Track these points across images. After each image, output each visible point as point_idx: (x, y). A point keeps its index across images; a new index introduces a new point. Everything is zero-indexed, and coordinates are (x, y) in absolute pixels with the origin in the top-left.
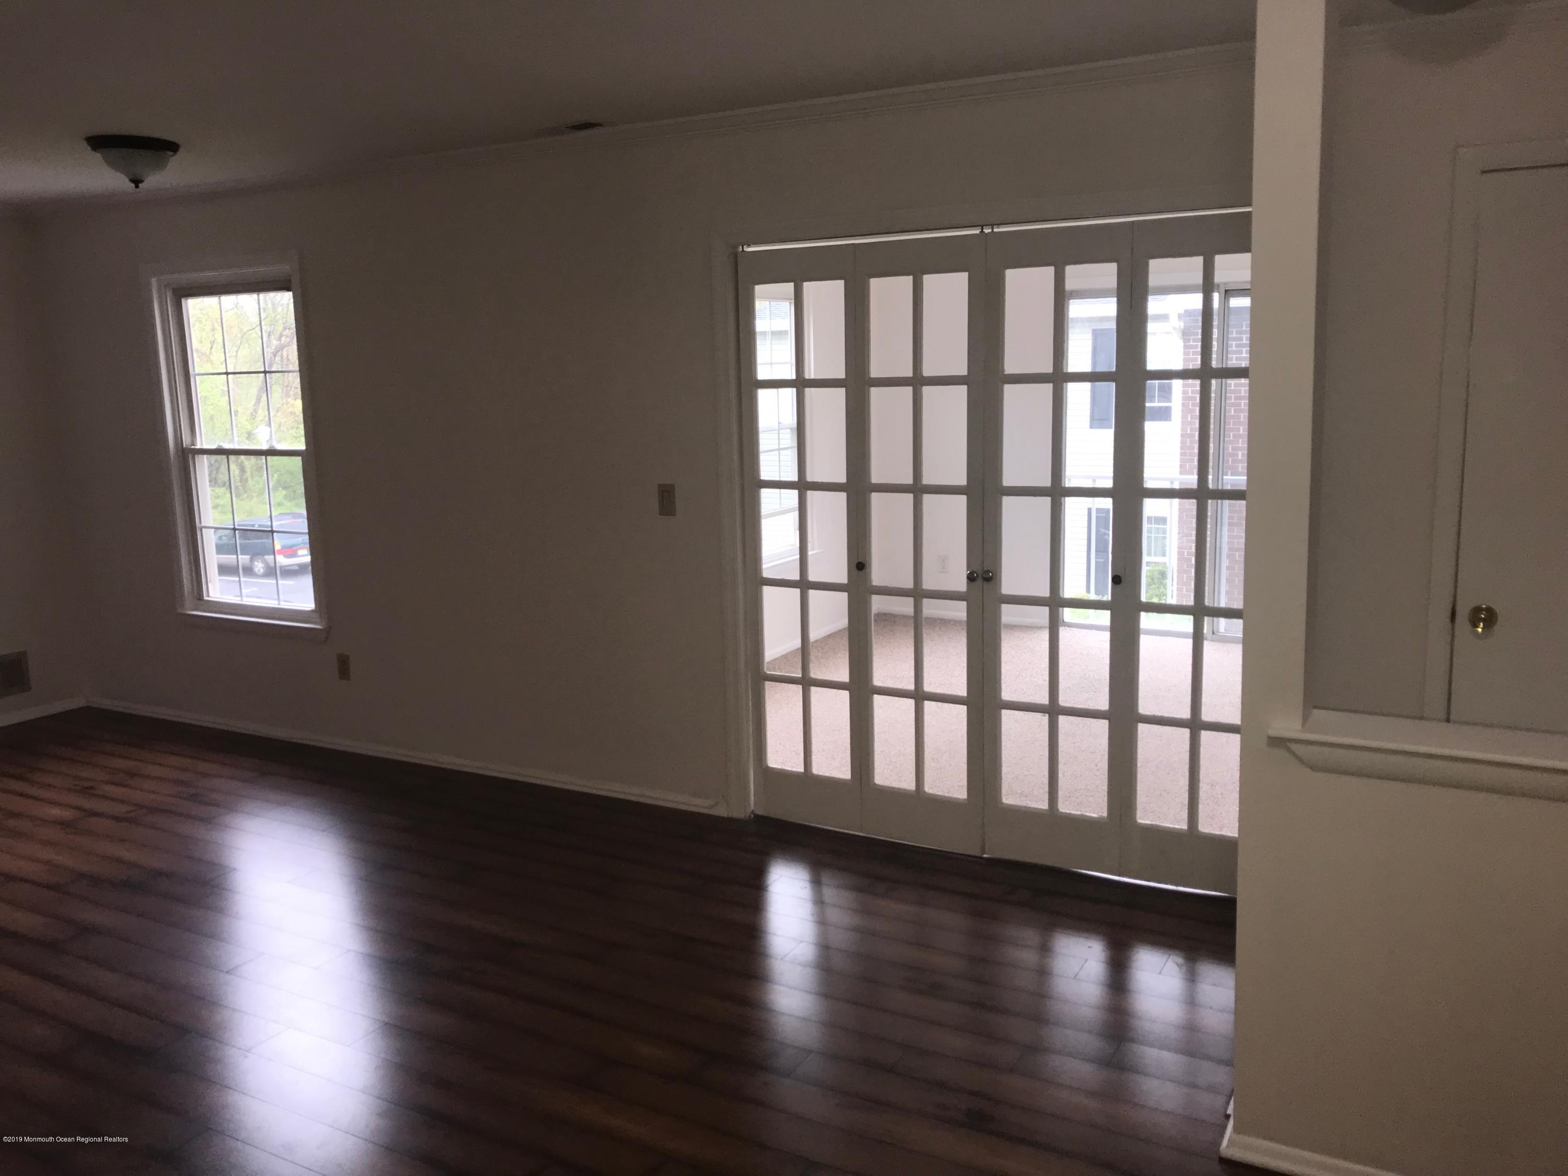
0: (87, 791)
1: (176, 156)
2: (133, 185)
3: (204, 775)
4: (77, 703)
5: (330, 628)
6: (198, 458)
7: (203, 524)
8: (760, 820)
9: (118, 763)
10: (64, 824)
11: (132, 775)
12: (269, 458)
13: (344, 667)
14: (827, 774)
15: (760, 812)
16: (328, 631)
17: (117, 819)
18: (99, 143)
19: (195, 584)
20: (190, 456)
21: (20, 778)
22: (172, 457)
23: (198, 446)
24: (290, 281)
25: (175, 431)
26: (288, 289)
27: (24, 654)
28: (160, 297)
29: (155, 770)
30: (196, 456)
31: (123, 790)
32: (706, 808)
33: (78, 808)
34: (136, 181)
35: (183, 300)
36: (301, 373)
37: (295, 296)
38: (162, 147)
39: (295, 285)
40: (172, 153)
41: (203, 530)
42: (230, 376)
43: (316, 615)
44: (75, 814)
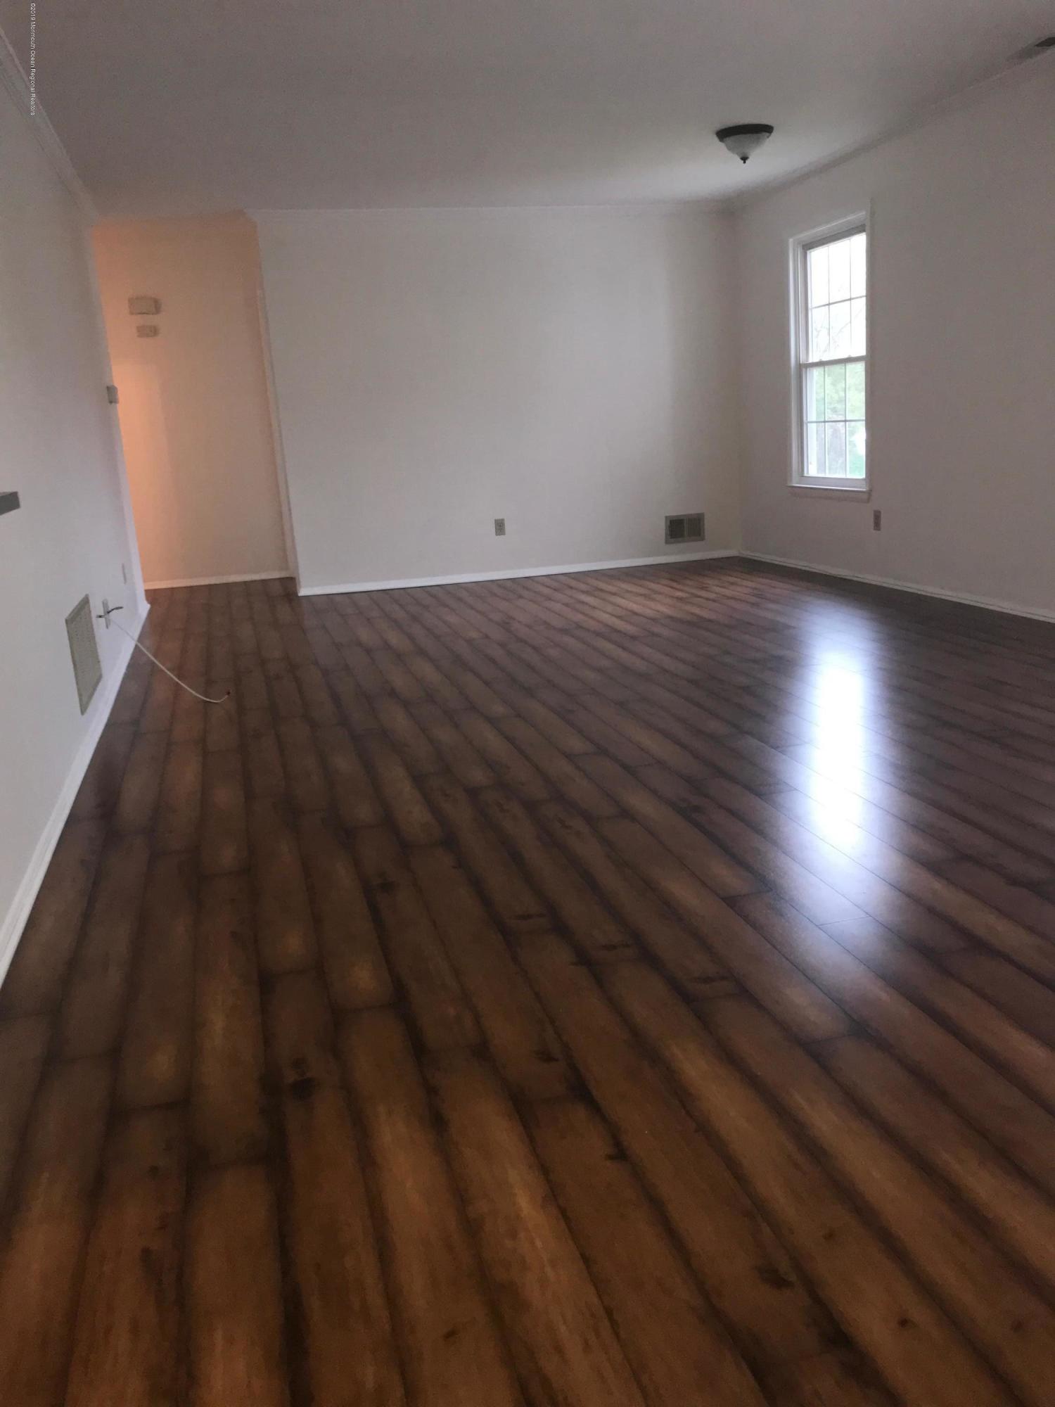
1: (771, 136)
2: (742, 161)
4: (733, 553)
5: (873, 490)
6: (807, 371)
7: (809, 420)
12: (847, 364)
16: (870, 492)
18: (725, 134)
19: (800, 465)
20: (804, 370)
22: (793, 371)
23: (808, 362)
24: (865, 225)
25: (796, 353)
26: (864, 231)
27: (703, 514)
28: (794, 250)
34: (744, 159)
35: (808, 252)
36: (866, 296)
37: (867, 236)
38: (760, 130)
39: (867, 228)
40: (768, 134)
41: (809, 424)
42: (831, 306)
43: (864, 483)
44: (687, 595)
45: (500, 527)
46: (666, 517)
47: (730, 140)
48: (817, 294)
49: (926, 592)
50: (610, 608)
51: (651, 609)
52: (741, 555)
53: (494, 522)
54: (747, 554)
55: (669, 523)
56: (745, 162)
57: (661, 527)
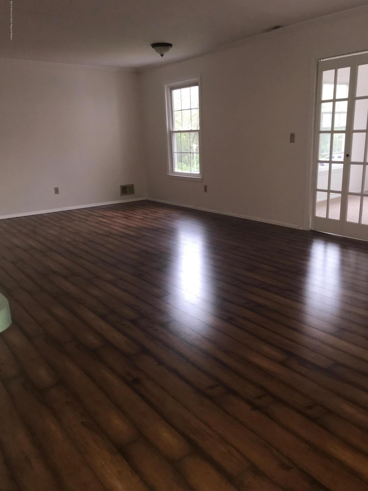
0: (146, 214)
1: (172, 48)
2: (161, 56)
3: (171, 213)
4: (144, 198)
5: (203, 178)
6: (174, 134)
7: (174, 152)
8: (312, 231)
9: (153, 210)
10: (141, 219)
11: (155, 212)
12: (191, 133)
13: (206, 188)
14: (333, 218)
15: (312, 229)
16: (202, 179)
17: (152, 219)
18: (155, 45)
19: (172, 168)
20: (172, 133)
21: (132, 211)
22: (168, 133)
23: (174, 130)
24: (198, 83)
25: (169, 127)
26: (197, 85)
27: (134, 184)
28: (167, 91)
29: (160, 211)
30: (173, 133)
31: (153, 214)
32: (297, 227)
33: (143, 217)
34: (162, 55)
35: (172, 91)
36: (199, 108)
37: (199, 87)
38: (168, 45)
39: (199, 84)
40: (170, 47)
41: (174, 153)
42: (182, 111)
43: (200, 175)
44: (143, 218)
45: (57, 191)
46: (120, 186)
47: (158, 48)
48: (176, 106)
49: (227, 214)
50: (117, 224)
51: (134, 224)
52: (147, 199)
53: (54, 189)
54: (150, 199)
55: (121, 188)
56: (162, 57)
57: (119, 190)
